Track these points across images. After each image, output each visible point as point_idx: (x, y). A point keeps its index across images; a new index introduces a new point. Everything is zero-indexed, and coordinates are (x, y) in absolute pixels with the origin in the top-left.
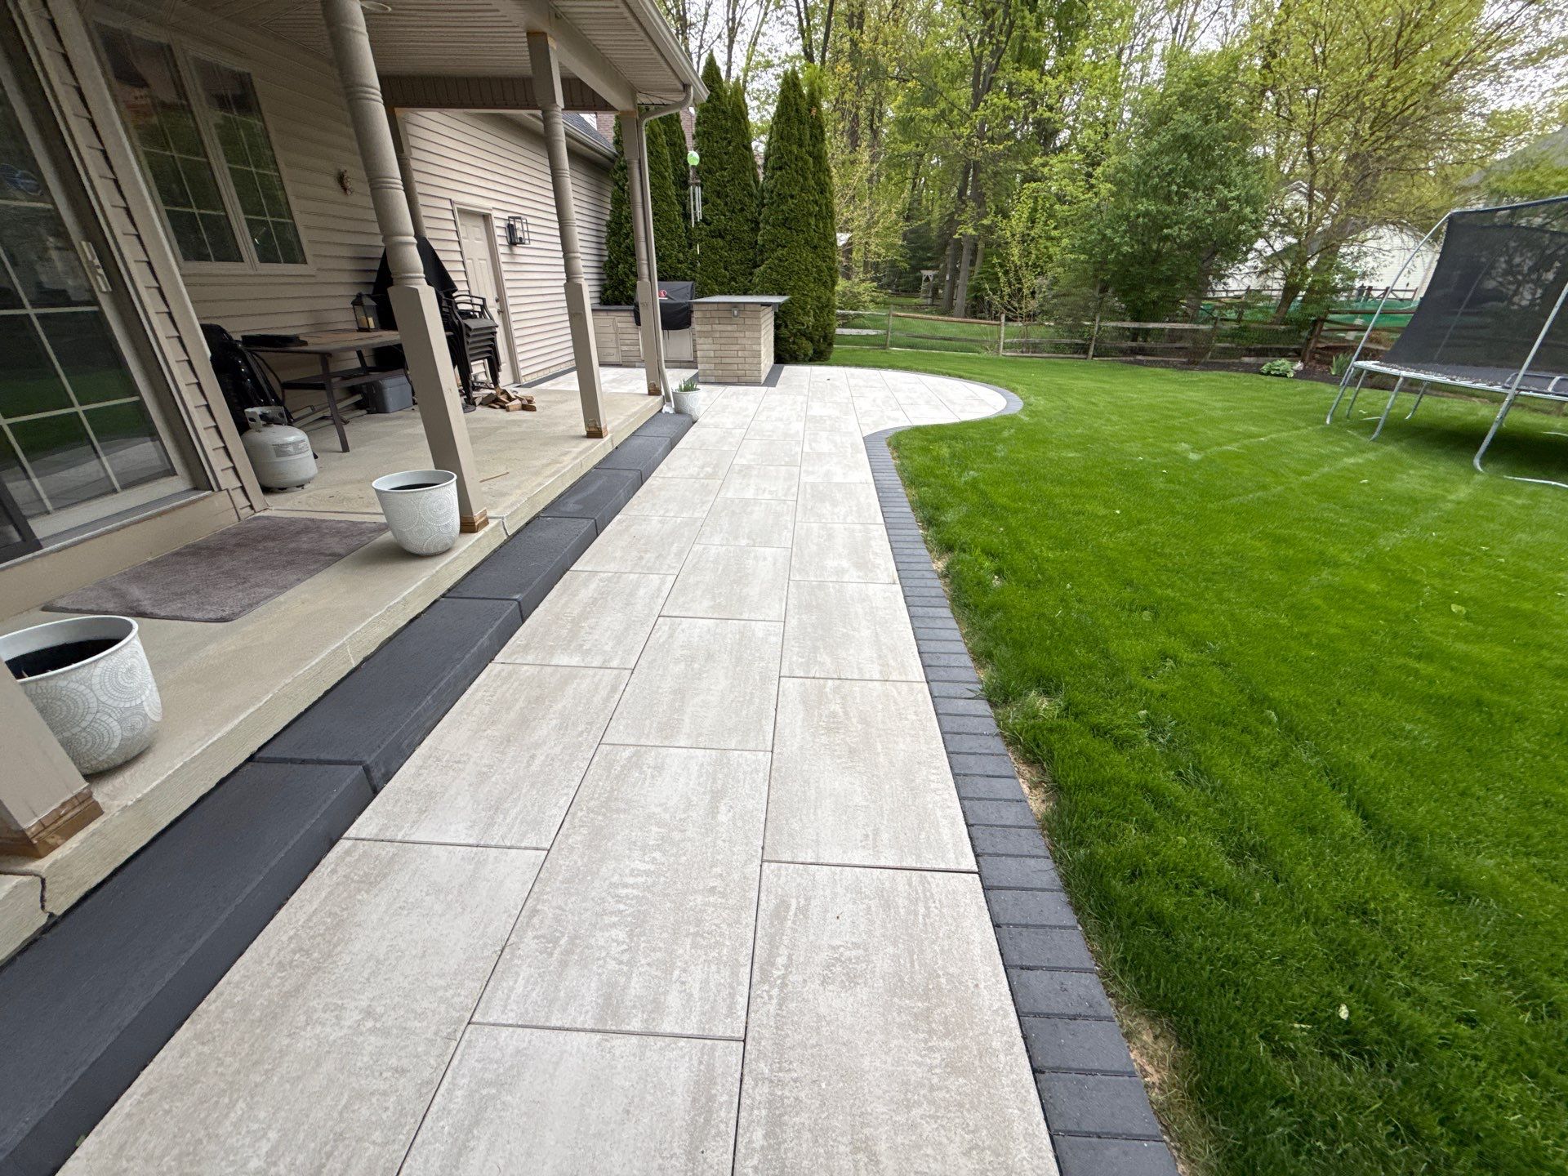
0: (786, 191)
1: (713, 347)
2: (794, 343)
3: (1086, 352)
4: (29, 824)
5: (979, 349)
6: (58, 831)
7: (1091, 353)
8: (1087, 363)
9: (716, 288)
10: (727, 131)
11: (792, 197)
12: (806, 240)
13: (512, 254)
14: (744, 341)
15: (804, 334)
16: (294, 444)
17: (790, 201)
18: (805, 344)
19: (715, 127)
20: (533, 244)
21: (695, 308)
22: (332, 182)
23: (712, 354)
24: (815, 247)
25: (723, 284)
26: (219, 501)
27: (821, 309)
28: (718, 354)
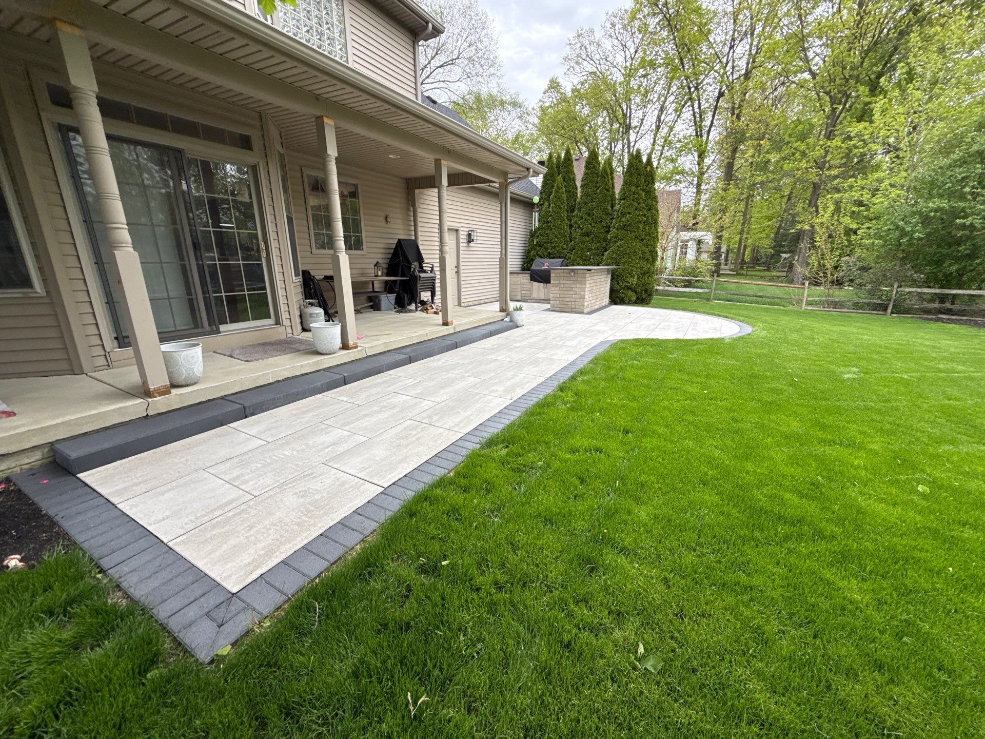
0: (626, 210)
1: (560, 292)
2: (623, 293)
3: (885, 309)
4: (152, 387)
5: (785, 304)
6: (158, 393)
7: (889, 310)
8: (884, 318)
9: (581, 263)
10: (597, 183)
11: (629, 213)
12: (636, 236)
13: (468, 246)
14: (576, 289)
15: (629, 288)
16: (317, 314)
17: (628, 216)
18: (630, 293)
19: (591, 182)
20: (478, 242)
21: (552, 271)
22: (383, 219)
23: (558, 296)
24: (642, 240)
25: (585, 260)
26: (281, 329)
27: (644, 274)
28: (562, 296)
